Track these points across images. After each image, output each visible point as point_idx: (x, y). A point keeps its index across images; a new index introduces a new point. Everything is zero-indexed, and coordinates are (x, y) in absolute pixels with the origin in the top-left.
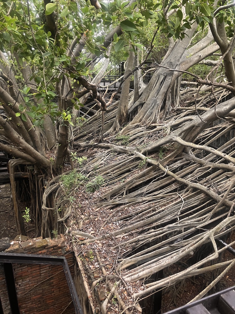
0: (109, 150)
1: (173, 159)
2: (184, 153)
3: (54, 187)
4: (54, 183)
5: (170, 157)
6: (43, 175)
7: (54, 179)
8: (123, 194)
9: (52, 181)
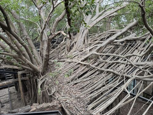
0: (65, 62)
1: (93, 62)
2: (98, 59)
3: (43, 81)
4: (42, 79)
5: (92, 61)
6: (36, 77)
7: (42, 77)
8: (76, 79)
9: (41, 78)
